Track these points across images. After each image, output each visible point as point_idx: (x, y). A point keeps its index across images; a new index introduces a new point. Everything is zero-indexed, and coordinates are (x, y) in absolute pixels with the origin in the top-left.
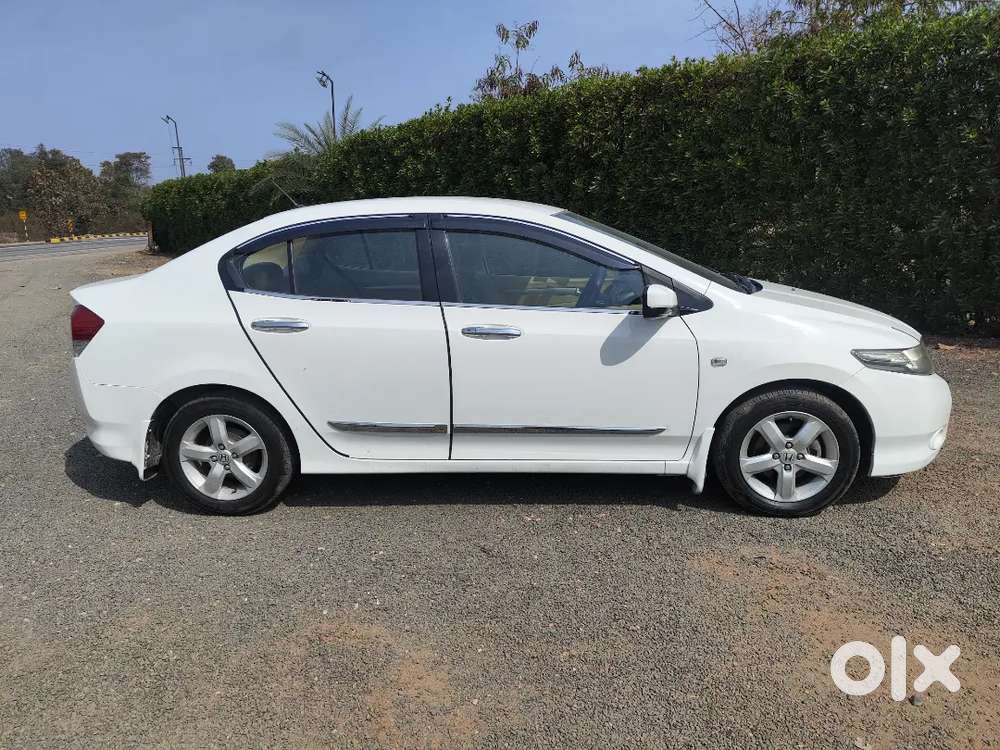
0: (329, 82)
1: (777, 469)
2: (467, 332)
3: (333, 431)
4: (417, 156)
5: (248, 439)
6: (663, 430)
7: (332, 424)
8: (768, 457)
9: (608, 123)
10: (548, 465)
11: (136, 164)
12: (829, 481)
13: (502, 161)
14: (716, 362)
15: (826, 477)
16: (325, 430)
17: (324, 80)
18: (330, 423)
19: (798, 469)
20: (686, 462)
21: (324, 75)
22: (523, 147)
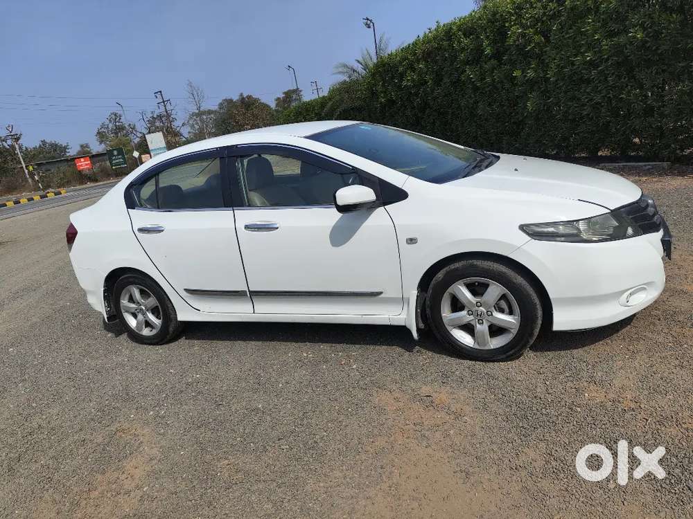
0: (372, 24)
1: (472, 323)
2: (247, 227)
3: (188, 295)
4: (413, 70)
5: (150, 299)
6: (381, 293)
7: (186, 290)
8: (464, 313)
9: (538, 20)
10: (312, 317)
11: (294, 96)
12: (515, 333)
13: (467, 63)
14: (411, 241)
15: (512, 331)
16: (184, 294)
17: (369, 23)
18: (185, 290)
19: (489, 324)
20: (403, 316)
21: (368, 19)
22: (479, 50)
